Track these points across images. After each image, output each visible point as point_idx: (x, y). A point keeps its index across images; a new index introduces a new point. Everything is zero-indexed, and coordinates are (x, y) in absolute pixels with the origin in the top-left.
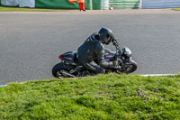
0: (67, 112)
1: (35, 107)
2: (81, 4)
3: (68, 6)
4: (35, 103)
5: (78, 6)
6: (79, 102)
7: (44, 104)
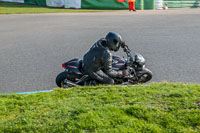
0: (116, 123)
1: (82, 115)
2: (131, 4)
3: (116, 6)
4: (81, 111)
5: (127, 5)
6: (129, 113)
7: (91, 113)
